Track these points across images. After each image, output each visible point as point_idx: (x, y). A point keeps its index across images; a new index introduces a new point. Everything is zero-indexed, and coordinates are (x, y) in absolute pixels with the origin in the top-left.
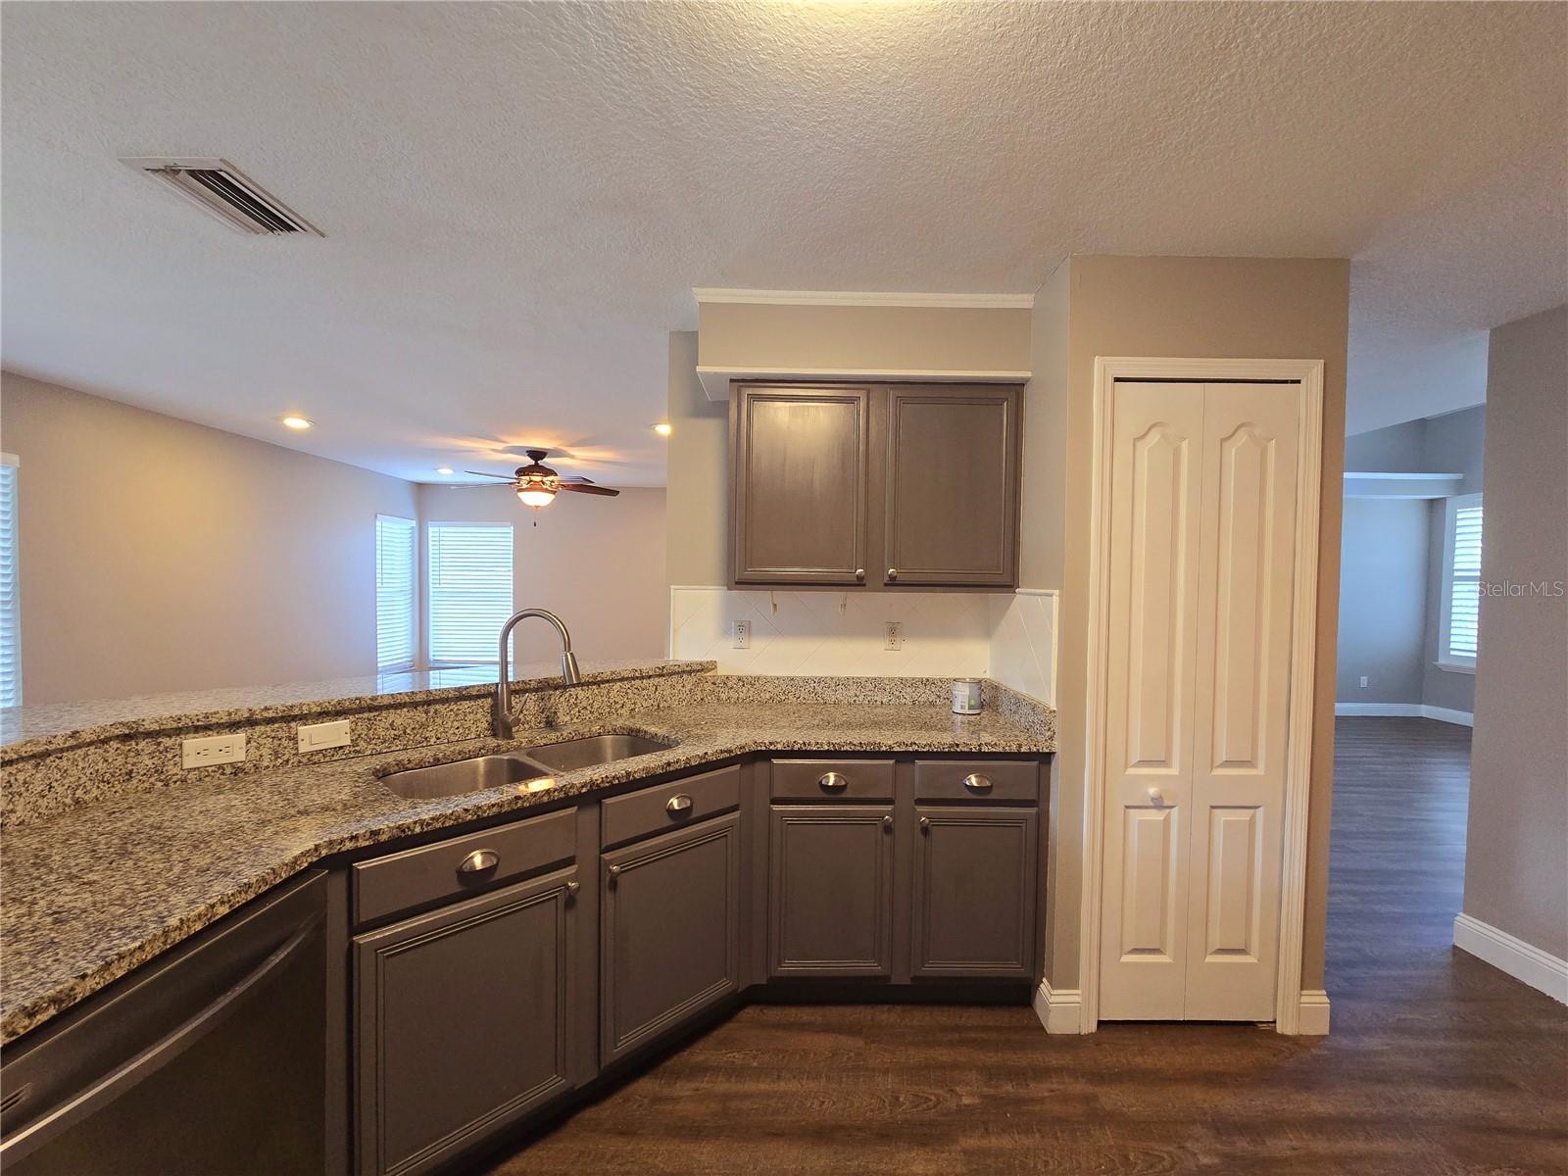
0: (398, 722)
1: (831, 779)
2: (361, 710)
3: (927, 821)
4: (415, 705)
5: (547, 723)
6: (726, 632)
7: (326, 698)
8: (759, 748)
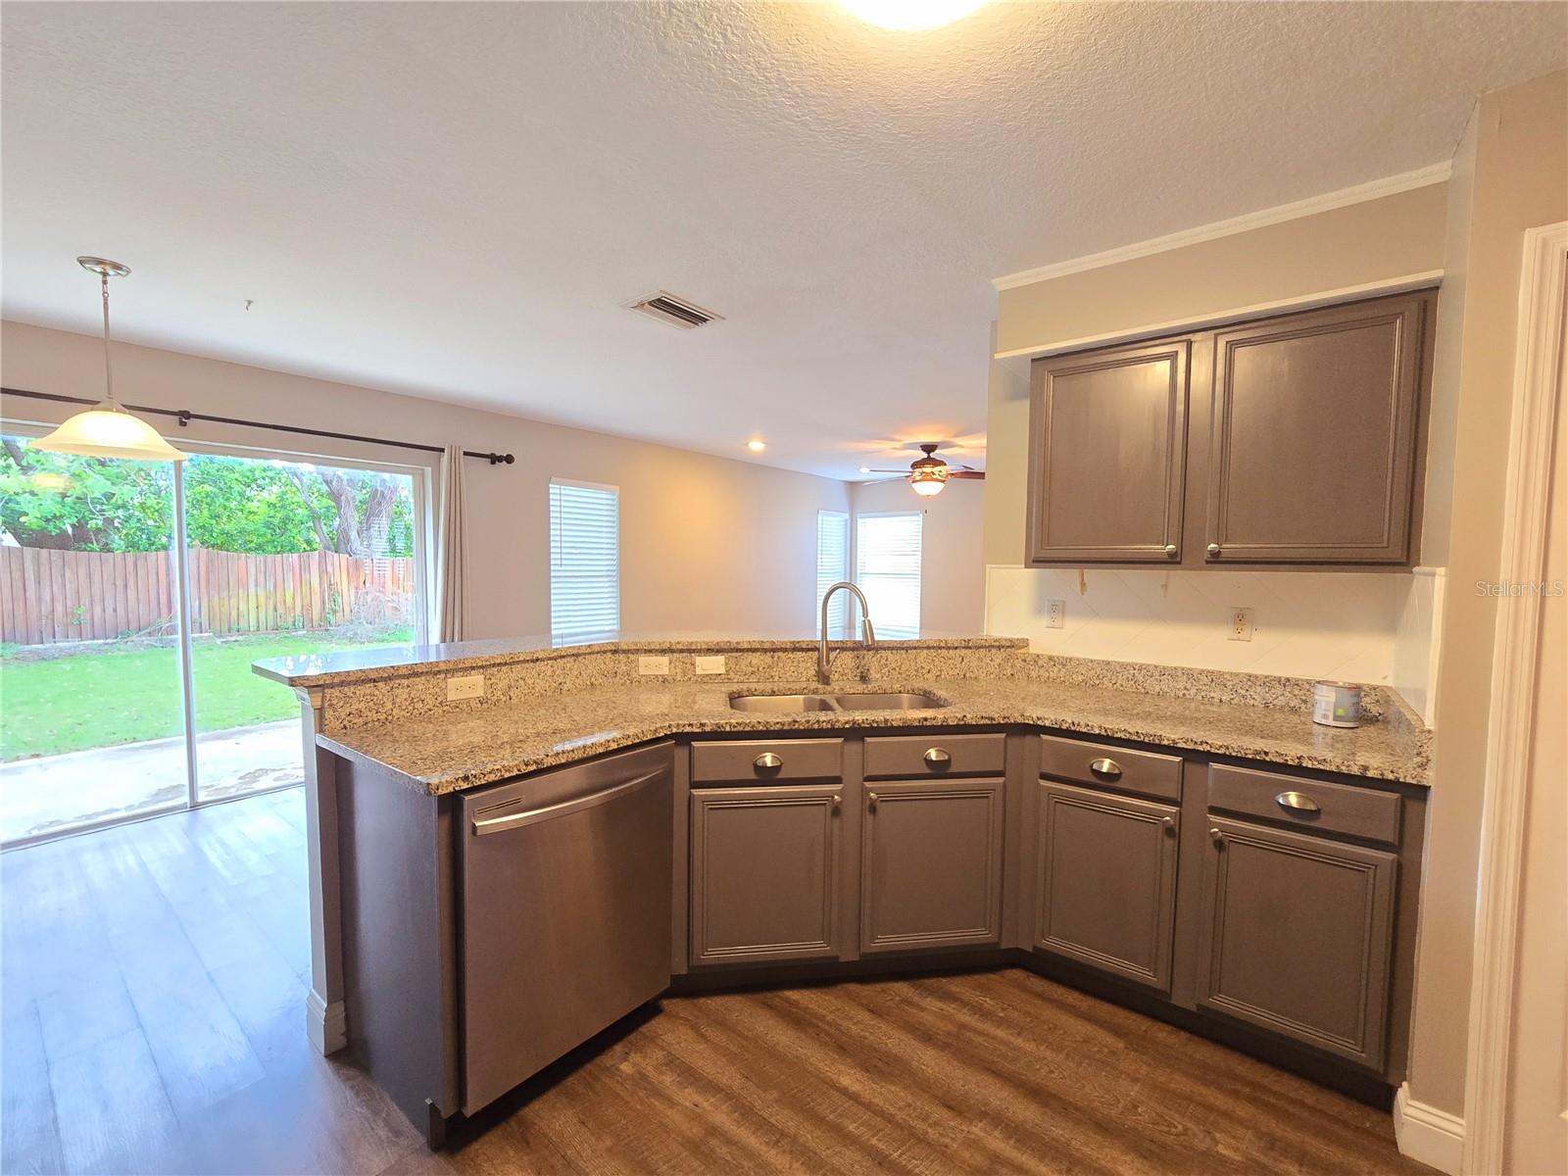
0: (754, 662)
1: (1106, 766)
2: (732, 650)
3: (1220, 834)
4: (765, 651)
5: (861, 677)
6: (1038, 611)
7: (712, 640)
8: (1027, 721)
